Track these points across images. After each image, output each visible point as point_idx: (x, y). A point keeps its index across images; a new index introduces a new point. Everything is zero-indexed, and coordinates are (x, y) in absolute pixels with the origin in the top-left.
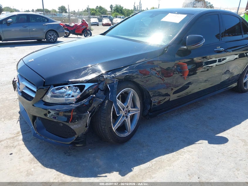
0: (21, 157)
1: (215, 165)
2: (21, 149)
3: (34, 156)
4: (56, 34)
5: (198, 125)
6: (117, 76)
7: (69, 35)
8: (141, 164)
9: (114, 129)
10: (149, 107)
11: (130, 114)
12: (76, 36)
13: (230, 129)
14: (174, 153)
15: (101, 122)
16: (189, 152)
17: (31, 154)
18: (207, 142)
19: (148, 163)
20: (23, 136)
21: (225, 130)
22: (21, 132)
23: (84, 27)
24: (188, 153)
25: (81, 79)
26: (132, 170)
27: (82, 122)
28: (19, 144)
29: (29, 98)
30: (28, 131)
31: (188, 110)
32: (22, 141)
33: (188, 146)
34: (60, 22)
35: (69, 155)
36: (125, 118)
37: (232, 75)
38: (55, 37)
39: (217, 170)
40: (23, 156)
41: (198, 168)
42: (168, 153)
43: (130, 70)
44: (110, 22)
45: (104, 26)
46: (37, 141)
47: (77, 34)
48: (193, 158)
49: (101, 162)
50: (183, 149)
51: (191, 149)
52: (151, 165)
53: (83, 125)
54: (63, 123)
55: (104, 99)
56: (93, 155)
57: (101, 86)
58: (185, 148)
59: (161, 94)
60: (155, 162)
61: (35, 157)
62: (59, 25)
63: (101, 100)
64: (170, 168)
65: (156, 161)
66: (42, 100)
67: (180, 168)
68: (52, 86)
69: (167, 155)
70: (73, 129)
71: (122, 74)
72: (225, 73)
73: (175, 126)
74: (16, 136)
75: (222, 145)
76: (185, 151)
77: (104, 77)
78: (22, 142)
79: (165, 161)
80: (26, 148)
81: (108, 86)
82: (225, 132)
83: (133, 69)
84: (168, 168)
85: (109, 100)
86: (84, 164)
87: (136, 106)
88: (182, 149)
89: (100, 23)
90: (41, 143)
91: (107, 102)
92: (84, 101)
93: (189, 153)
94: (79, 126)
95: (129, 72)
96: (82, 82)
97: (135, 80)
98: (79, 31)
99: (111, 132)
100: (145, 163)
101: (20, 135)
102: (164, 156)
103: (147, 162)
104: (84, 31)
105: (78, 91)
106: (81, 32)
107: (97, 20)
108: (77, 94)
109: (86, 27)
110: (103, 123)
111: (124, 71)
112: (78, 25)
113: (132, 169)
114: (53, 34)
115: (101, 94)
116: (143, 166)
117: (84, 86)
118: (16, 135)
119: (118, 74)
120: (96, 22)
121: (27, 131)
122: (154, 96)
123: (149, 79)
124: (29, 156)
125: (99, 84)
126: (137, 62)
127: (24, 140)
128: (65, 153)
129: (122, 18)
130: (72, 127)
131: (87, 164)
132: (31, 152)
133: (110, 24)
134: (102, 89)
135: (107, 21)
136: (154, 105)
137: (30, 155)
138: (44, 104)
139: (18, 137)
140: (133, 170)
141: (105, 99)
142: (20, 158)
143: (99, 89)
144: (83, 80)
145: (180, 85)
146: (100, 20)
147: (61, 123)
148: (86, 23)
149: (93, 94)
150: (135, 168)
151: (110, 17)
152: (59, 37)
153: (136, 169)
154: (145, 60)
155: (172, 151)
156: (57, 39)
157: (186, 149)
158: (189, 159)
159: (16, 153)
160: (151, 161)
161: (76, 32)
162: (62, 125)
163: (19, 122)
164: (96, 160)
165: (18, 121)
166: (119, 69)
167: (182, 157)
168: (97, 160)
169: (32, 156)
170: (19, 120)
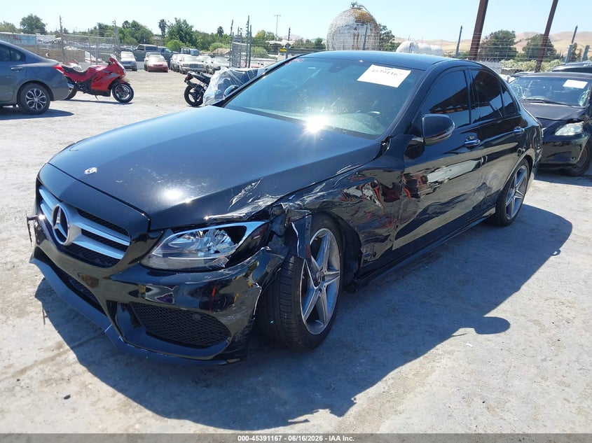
0: (95, 402)
1: (504, 374)
2: (87, 383)
3: (127, 396)
4: (45, 90)
5: (444, 297)
6: (307, 203)
7: (73, 94)
8: (368, 388)
9: (304, 318)
10: (355, 267)
11: (326, 284)
12: (92, 97)
13: (506, 302)
14: (421, 358)
15: (281, 306)
16: (449, 353)
17: (116, 392)
18: (472, 330)
19: (380, 383)
20: (75, 352)
21: (497, 305)
22: (65, 344)
23: (114, 75)
24: (447, 356)
25: (235, 214)
26: (353, 401)
27: (244, 308)
28: (74, 371)
29: (98, 261)
30: (82, 340)
31: (414, 268)
32: (79, 364)
33: (442, 342)
34: (56, 62)
35: (207, 386)
36: (319, 294)
37: (490, 192)
38: (43, 100)
39: (510, 384)
40: (99, 399)
41: (475, 383)
42: (411, 361)
43: (328, 189)
44: (165, 64)
45: (149, 71)
46: (116, 360)
47: (96, 93)
48: (460, 365)
49: (284, 392)
50: (435, 348)
51: (451, 348)
52: (387, 388)
53: (246, 314)
54: (201, 314)
55: (286, 254)
56: (260, 379)
57: (277, 227)
58: (438, 346)
59: (378, 237)
60: (392, 381)
61: (131, 398)
62: (54, 69)
63: (280, 258)
64: (426, 389)
65: (393, 378)
66: (140, 264)
67: (444, 388)
68: (169, 230)
69: (409, 364)
70: (226, 324)
71: (315, 198)
72: (479, 189)
73: (402, 303)
74: (60, 355)
75: (502, 334)
76: (440, 352)
77: (284, 207)
78: (80, 368)
79: (410, 376)
80: (96, 380)
81: (293, 225)
82: (499, 308)
83: (333, 188)
84: (419, 389)
85: (296, 256)
86: (249, 402)
87: (332, 266)
88: (433, 350)
89: (140, 64)
90: (127, 364)
91: (292, 260)
92: (249, 262)
93: (450, 356)
94: (239, 316)
95: (328, 194)
96: (240, 219)
97: (334, 210)
98: (101, 84)
99: (300, 325)
100: (374, 385)
101: (68, 350)
102: (405, 366)
103: (376, 383)
104: (115, 85)
105: (228, 239)
106: (105, 88)
107: (131, 57)
108: (226, 246)
109: (118, 75)
110: (285, 307)
111: (318, 192)
112: (99, 69)
113: (353, 399)
114: (38, 93)
115: (278, 242)
116: (372, 391)
117: (244, 229)
118: (56, 352)
119: (308, 199)
120: (129, 62)
121: (80, 339)
122: (367, 242)
123: (359, 208)
124: (113, 396)
125: (272, 222)
126: (339, 172)
127: (82, 360)
128: (197, 383)
129: (192, 53)
130: (223, 320)
131: (255, 400)
132: (114, 386)
133: (166, 68)
134: (279, 234)
135: (157, 59)
136: (366, 261)
137: (116, 394)
138: (148, 274)
139: (63, 357)
140: (355, 401)
141: (288, 253)
142: (94, 404)
143: (273, 233)
144: (241, 215)
145: (410, 217)
146: (140, 58)
147: (196, 313)
148: (118, 65)
149: (266, 245)
150: (358, 397)
151: (163, 50)
152: (52, 100)
153: (361, 399)
154: (352, 168)
155: (416, 356)
156: (48, 105)
157: (441, 348)
158: (453, 368)
159: (79, 393)
160: (385, 379)
161: (93, 86)
162: (197, 317)
163: (47, 320)
164: (270, 389)
165: (44, 317)
166: (308, 190)
167: (438, 364)
168: (273, 389)
169: (120, 396)
170: (46, 315)
